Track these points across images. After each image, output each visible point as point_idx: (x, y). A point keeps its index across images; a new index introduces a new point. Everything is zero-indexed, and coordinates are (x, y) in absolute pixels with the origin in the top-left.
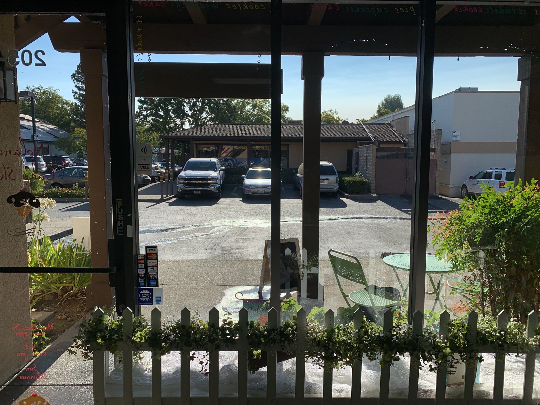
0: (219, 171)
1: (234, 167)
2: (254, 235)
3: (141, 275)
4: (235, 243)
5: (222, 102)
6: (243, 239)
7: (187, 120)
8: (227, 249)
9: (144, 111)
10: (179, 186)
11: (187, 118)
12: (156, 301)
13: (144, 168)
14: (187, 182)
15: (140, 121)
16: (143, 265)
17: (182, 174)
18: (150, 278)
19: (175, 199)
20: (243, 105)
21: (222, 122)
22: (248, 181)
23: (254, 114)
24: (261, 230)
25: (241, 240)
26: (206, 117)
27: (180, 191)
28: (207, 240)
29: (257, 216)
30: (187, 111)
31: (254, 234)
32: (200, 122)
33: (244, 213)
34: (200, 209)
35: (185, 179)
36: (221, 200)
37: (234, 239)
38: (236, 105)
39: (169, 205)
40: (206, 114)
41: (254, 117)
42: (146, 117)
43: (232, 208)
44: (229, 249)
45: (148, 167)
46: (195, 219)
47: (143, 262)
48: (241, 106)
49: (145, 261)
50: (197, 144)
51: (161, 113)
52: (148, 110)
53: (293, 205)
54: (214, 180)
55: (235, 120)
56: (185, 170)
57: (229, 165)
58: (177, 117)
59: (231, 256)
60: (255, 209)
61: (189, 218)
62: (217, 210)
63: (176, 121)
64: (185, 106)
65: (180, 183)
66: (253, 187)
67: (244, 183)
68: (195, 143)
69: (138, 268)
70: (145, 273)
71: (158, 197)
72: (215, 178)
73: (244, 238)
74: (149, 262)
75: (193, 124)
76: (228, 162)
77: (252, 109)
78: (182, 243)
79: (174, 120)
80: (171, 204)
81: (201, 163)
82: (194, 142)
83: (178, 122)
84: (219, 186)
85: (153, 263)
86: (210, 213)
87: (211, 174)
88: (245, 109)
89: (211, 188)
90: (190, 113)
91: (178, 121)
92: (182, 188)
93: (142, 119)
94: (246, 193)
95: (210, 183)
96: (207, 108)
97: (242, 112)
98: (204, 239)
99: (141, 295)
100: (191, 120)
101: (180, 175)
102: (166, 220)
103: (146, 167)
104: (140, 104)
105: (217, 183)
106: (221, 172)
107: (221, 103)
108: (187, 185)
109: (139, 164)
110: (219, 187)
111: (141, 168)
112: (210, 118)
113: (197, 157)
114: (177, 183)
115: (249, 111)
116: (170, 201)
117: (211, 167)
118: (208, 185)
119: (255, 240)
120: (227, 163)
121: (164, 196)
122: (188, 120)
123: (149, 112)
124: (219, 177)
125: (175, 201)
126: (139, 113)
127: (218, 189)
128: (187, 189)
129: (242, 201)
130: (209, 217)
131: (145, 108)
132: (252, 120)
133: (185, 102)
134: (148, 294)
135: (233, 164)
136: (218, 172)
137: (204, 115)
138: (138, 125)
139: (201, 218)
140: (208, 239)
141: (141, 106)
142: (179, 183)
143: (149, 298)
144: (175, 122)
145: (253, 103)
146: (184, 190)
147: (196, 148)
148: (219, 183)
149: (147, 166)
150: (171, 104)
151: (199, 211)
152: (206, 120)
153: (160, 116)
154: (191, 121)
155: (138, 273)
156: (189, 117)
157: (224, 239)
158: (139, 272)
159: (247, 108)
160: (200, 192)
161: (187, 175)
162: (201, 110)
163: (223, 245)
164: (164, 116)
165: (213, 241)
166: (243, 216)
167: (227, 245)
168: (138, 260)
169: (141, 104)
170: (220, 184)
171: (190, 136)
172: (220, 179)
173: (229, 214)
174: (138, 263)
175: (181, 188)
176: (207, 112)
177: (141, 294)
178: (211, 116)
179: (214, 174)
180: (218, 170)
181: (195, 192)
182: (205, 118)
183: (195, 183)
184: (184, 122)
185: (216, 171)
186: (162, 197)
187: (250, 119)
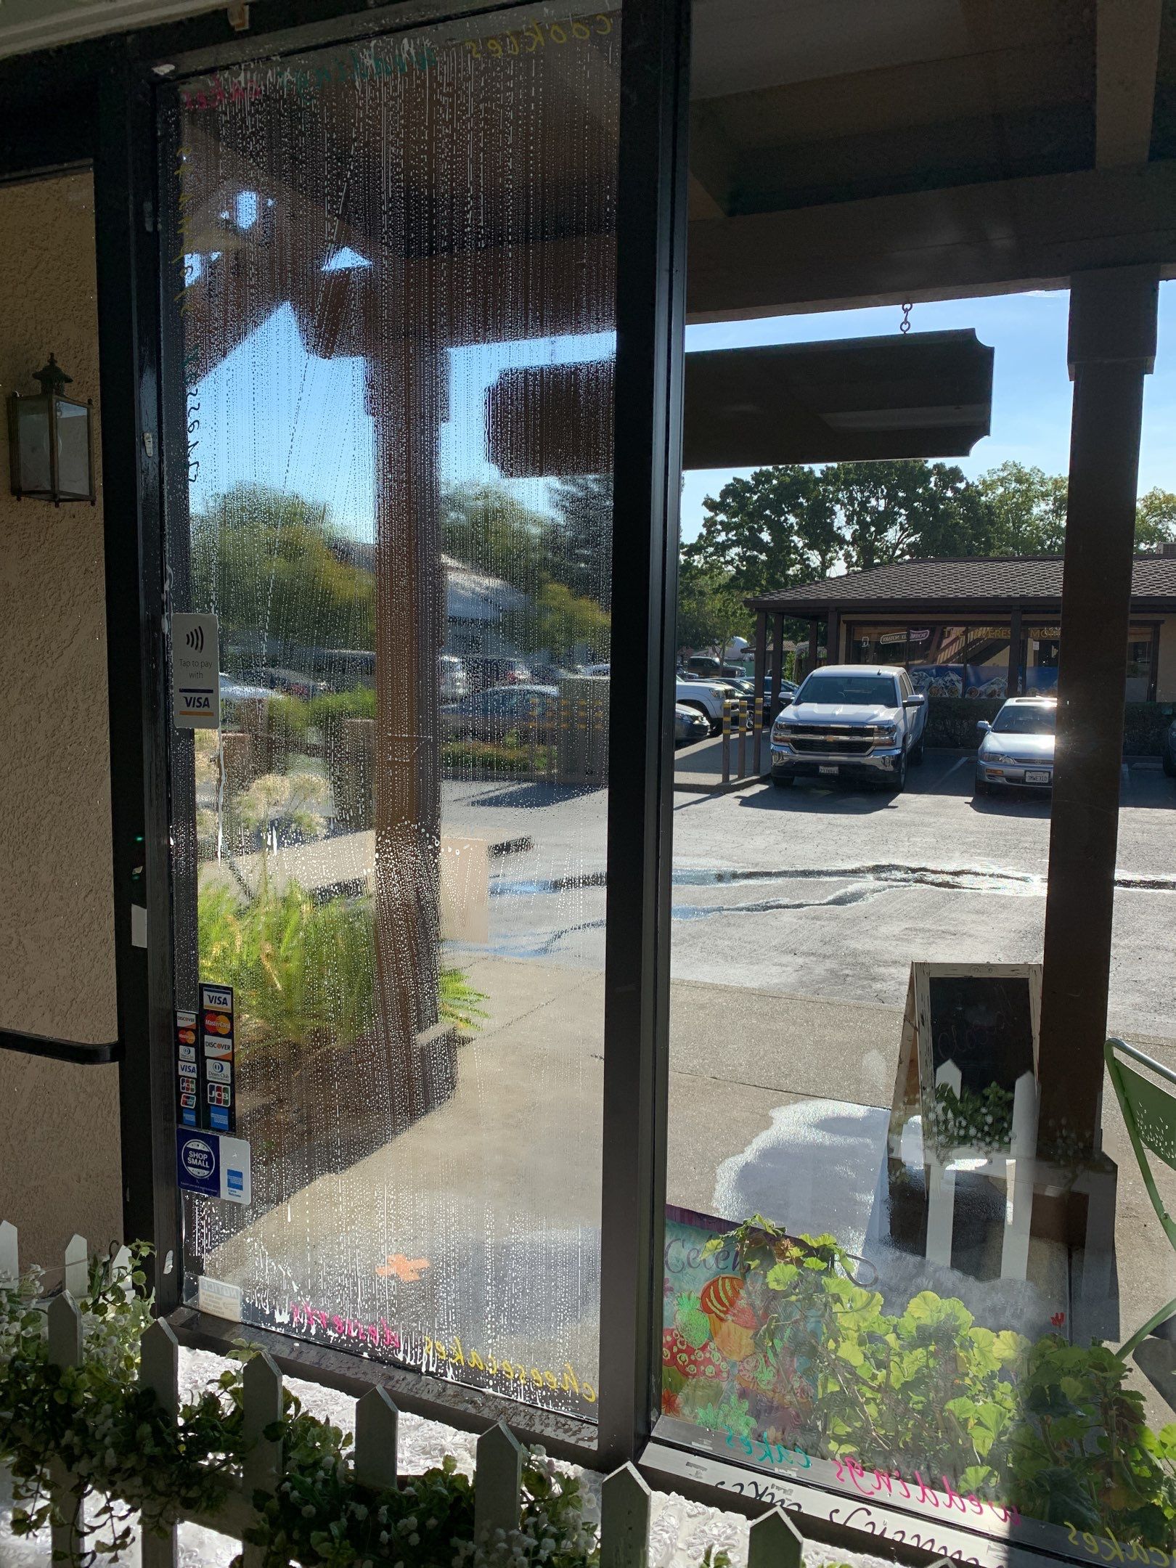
0: (905, 705)
1: (963, 695)
2: (973, 922)
3: (185, 1085)
4: (894, 943)
5: (949, 494)
6: (929, 931)
7: (841, 553)
8: (860, 960)
9: (719, 532)
10: (777, 749)
11: (841, 549)
12: (230, 1185)
13: (197, 704)
14: (801, 736)
15: (706, 562)
16: (193, 1050)
17: (788, 713)
18: (212, 1099)
19: (764, 787)
20: (1023, 502)
21: (945, 555)
22: (996, 742)
23: (1059, 527)
24: (1004, 907)
25: (921, 935)
26: (898, 543)
27: (778, 764)
28: (809, 922)
29: (1005, 855)
30: (839, 528)
31: (974, 917)
32: (880, 557)
33: (963, 844)
34: (826, 821)
35: (795, 728)
36: (901, 796)
37: (896, 928)
38: (1000, 501)
39: (742, 804)
40: (899, 534)
41: (1058, 538)
42: (722, 548)
43: (929, 825)
44: (867, 960)
45: (207, 699)
46: (798, 853)
47: (191, 1038)
48: (1017, 503)
49: (197, 1038)
50: (850, 624)
51: (765, 536)
52: (731, 530)
53: (1147, 826)
54: (884, 735)
55: (989, 545)
56: (798, 703)
57: (947, 687)
58: (810, 546)
59: (863, 987)
60: (1007, 834)
61: (784, 845)
62: (879, 828)
63: (808, 559)
64: (835, 514)
65: (781, 740)
66: (1012, 761)
67: (983, 749)
68: (844, 622)
69: (177, 1059)
70: (197, 1080)
71: (715, 779)
72: (887, 728)
73: (934, 927)
74: (212, 1045)
75: (857, 564)
76: (947, 678)
77: (1053, 511)
78: (729, 925)
79: (801, 555)
80: (746, 802)
81: (850, 680)
82: (844, 617)
83: (815, 559)
84: (898, 752)
85: (220, 1046)
86: (854, 837)
87: (874, 716)
88: (1029, 511)
89: (873, 759)
90: (847, 534)
91: (813, 558)
92: (785, 754)
93: (712, 555)
94: (987, 779)
95: (869, 744)
96: (901, 515)
97: (1018, 522)
98: (801, 918)
99: (187, 1155)
100: (854, 554)
101: (781, 714)
102: (714, 849)
103: (202, 701)
104: (710, 514)
105: (892, 743)
106: (912, 711)
107: (949, 499)
108: (800, 745)
109: (181, 691)
110: (899, 756)
111: (188, 705)
112: (909, 545)
113: (847, 662)
114: (772, 740)
115: (1042, 520)
116: (747, 793)
117: (882, 692)
118: (863, 747)
119: (969, 941)
120: (941, 681)
121: (732, 777)
122: (843, 552)
123: (732, 535)
124: (901, 725)
125: (761, 792)
126: (707, 538)
127: (897, 761)
128: (799, 757)
129: (971, 804)
130: (845, 849)
131: (722, 523)
132: (1050, 546)
133: (838, 501)
134: (205, 1157)
135: (960, 686)
136: (900, 708)
137: (892, 535)
138: (702, 572)
139: (819, 849)
140: (813, 919)
141: (712, 518)
142: (776, 740)
143: (210, 1169)
144: (804, 561)
145: (1057, 493)
146: (790, 762)
147: (849, 632)
148: (899, 744)
149: (204, 696)
150: (795, 508)
151: (820, 827)
152: (898, 552)
153: (761, 546)
154: (852, 557)
155: (178, 1077)
156: (848, 543)
157: (866, 925)
158: (181, 1073)
159: (1035, 510)
160: (835, 770)
161: (802, 717)
162: (884, 520)
163: (853, 944)
164: (772, 545)
165: (827, 929)
166: (957, 854)
167: (867, 947)
168: (178, 1030)
169: (712, 514)
170: (903, 749)
171: (830, 600)
172: (903, 730)
173: (914, 844)
174: (179, 1042)
175: (780, 755)
176: (903, 529)
177: (188, 1150)
178: (912, 539)
179: (882, 713)
180: (901, 701)
181: (823, 770)
182: (895, 547)
183: (824, 742)
184: (832, 559)
185: (896, 706)
186: (726, 779)
187: (1042, 544)
